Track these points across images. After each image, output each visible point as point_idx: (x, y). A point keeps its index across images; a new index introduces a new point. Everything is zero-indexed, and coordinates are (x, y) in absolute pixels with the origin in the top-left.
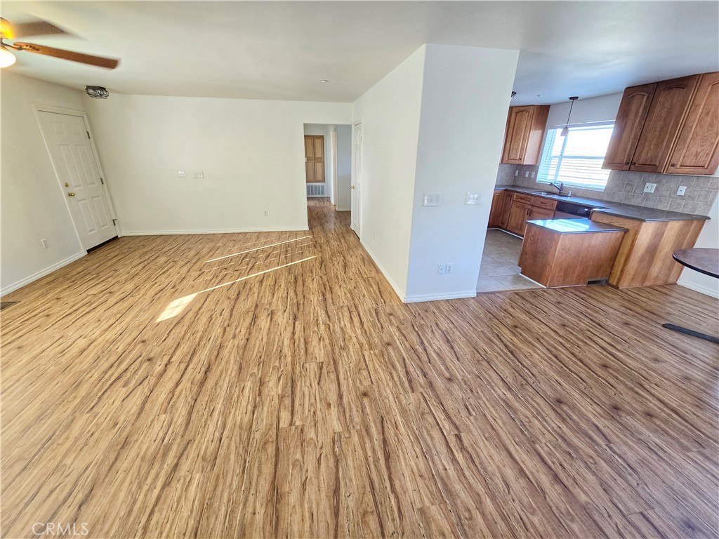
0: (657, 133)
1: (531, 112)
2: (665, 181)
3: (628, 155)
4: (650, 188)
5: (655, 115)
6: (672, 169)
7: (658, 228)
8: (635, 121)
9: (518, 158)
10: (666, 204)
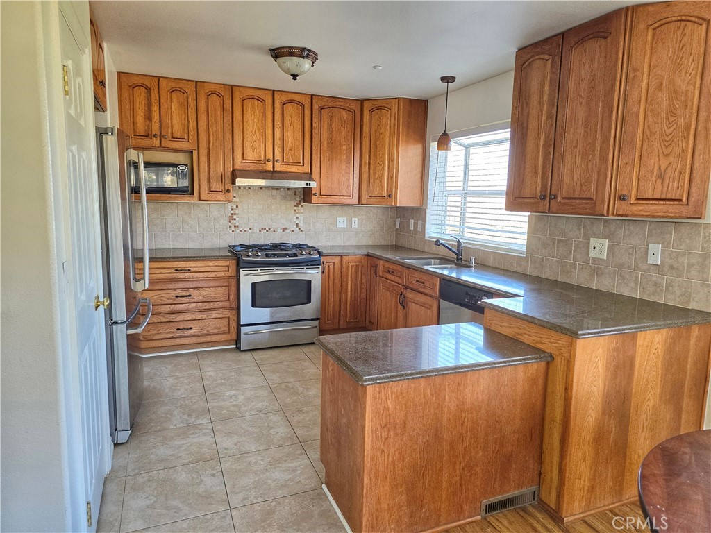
0: (581, 131)
1: (395, 110)
2: (620, 233)
3: (543, 178)
4: (599, 248)
5: (571, 95)
6: (623, 207)
7: (616, 349)
8: (541, 111)
9: (385, 194)
10: (633, 285)
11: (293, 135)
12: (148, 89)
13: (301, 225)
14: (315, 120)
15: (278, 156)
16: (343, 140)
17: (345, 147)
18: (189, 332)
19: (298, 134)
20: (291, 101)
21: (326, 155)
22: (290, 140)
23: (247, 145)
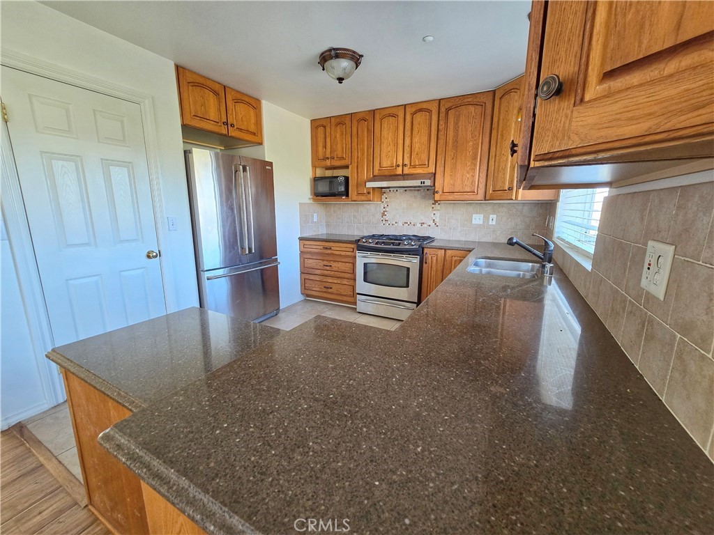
9: (507, 187)
11: (420, 140)
12: (325, 127)
13: (437, 220)
14: (441, 123)
15: (407, 162)
16: (469, 136)
17: (471, 143)
18: (330, 290)
19: (425, 139)
20: (420, 110)
21: (450, 153)
22: (417, 146)
23: (383, 155)
